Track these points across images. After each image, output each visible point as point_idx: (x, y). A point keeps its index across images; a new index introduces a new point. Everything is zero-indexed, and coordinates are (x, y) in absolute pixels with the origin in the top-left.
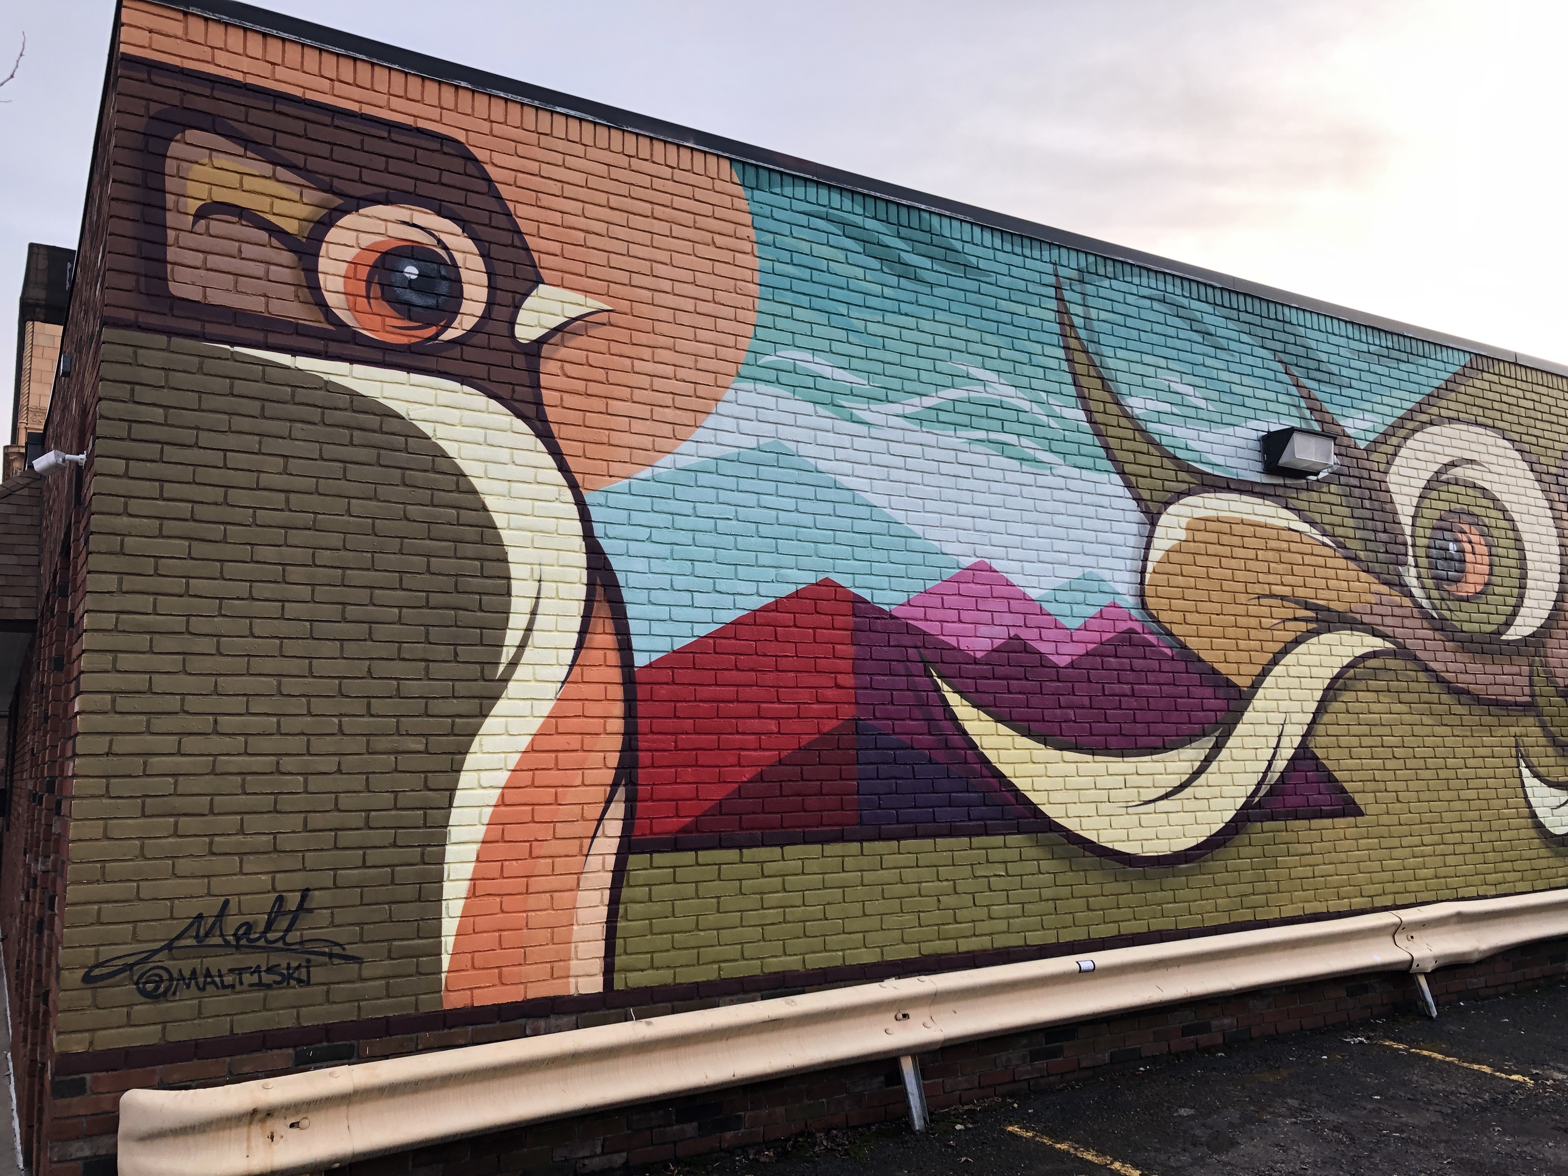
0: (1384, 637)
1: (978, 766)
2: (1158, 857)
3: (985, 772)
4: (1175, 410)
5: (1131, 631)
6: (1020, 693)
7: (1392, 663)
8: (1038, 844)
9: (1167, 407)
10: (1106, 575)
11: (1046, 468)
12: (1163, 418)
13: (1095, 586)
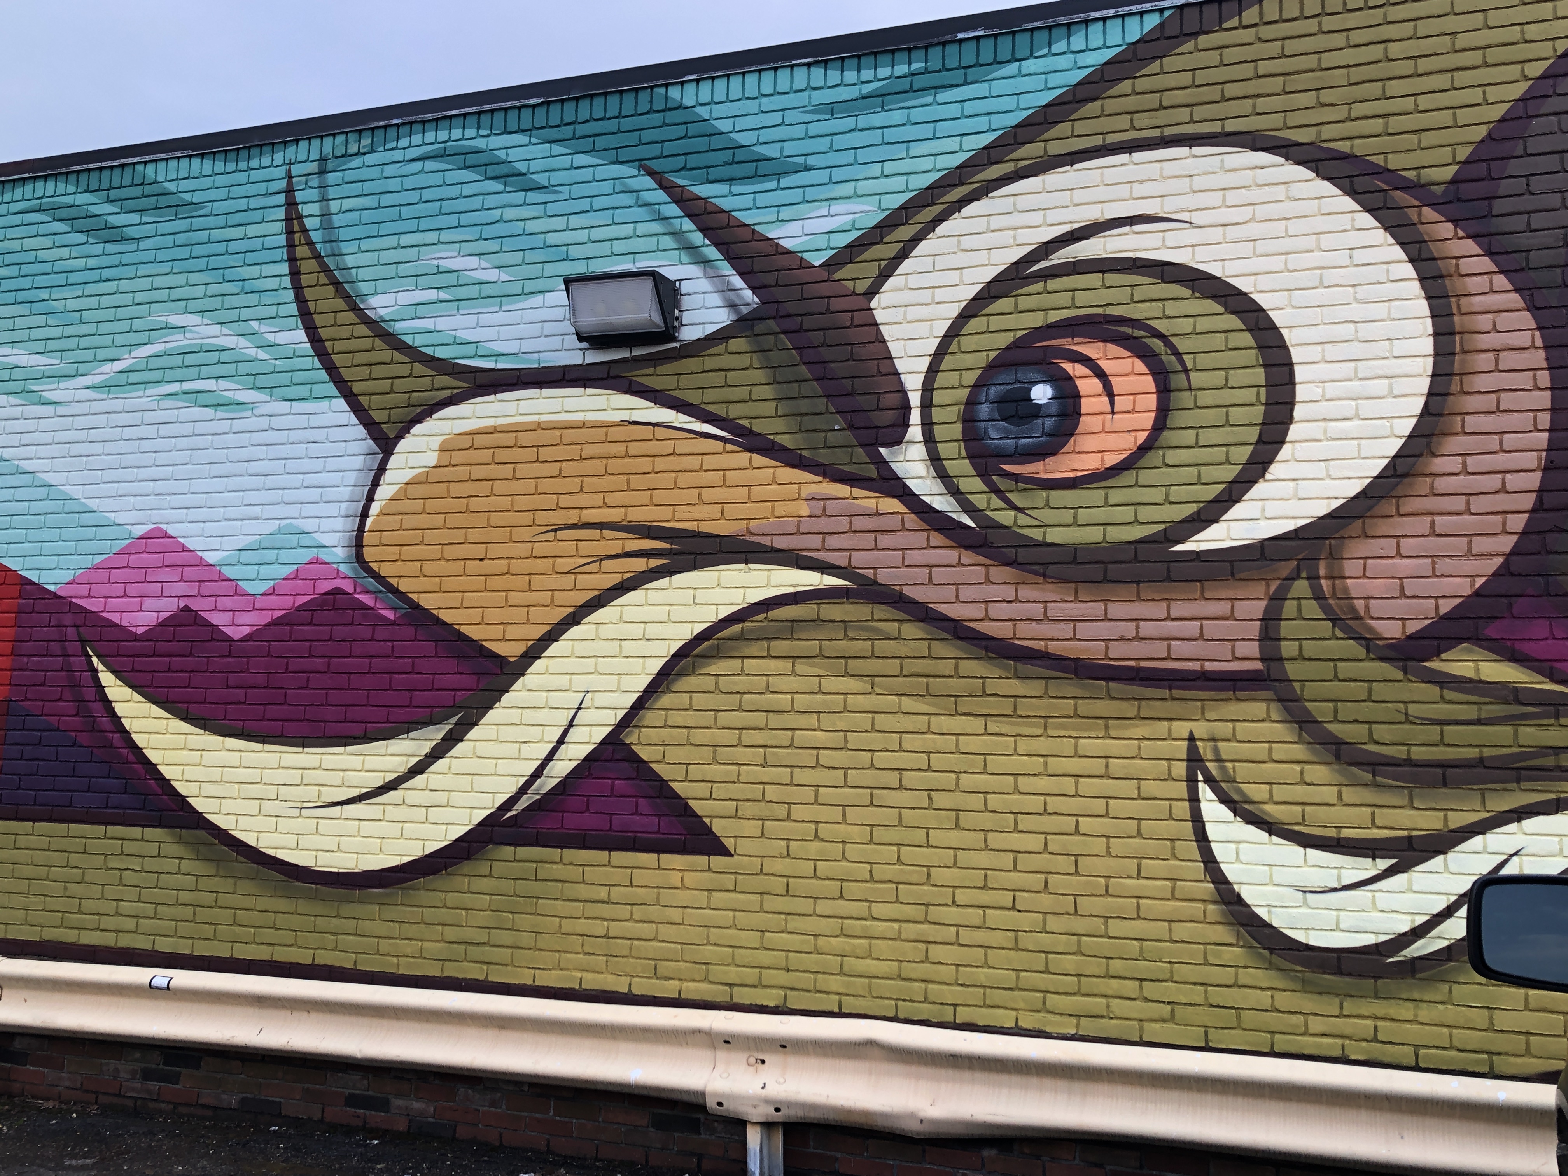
0: (823, 568)
1: (125, 751)
2: (338, 874)
3: (131, 758)
4: (443, 295)
5: (338, 591)
6: (181, 671)
7: (834, 611)
8: (180, 841)
9: (432, 295)
10: (308, 525)
11: (246, 410)
12: (421, 310)
13: (294, 540)
